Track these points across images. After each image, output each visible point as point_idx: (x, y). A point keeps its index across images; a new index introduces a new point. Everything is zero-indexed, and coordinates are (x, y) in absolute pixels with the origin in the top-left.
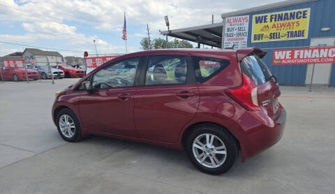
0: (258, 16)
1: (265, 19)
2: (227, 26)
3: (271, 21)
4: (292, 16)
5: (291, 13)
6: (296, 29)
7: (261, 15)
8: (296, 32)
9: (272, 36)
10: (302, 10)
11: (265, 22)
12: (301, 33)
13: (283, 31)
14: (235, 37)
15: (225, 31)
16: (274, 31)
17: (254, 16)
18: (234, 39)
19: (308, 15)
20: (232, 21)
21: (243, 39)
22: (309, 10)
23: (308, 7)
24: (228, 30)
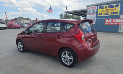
0: (100, 6)
1: (103, 7)
2: (89, 10)
3: (105, 8)
4: (113, 6)
5: (113, 5)
6: (114, 11)
7: (101, 6)
8: (115, 12)
9: (106, 14)
10: (117, 4)
11: (103, 8)
12: (117, 13)
13: (110, 12)
14: (91, 14)
15: (88, 12)
16: (106, 12)
17: (99, 6)
18: (91, 15)
19: (119, 6)
20: (90, 8)
21: (95, 15)
22: (120, 4)
23: (119, 3)
24: (89, 11)
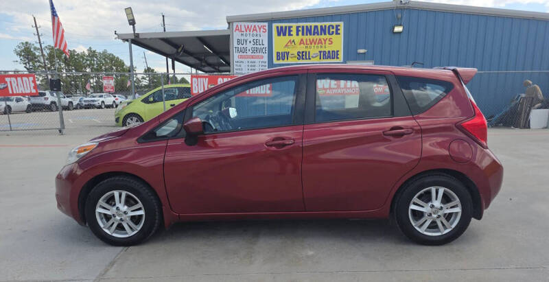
0: (280, 25)
1: (290, 31)
2: (236, 36)
3: (298, 34)
4: (323, 30)
5: (321, 26)
6: (328, 48)
7: (284, 25)
8: (329, 52)
9: (301, 55)
10: (334, 24)
11: (290, 35)
12: (334, 55)
13: (314, 50)
14: (249, 53)
15: (234, 44)
16: (302, 48)
17: (274, 25)
18: (248, 57)
19: (341, 31)
20: (243, 29)
21: (262, 57)
22: (341, 24)
23: (341, 21)
24: (239, 41)
